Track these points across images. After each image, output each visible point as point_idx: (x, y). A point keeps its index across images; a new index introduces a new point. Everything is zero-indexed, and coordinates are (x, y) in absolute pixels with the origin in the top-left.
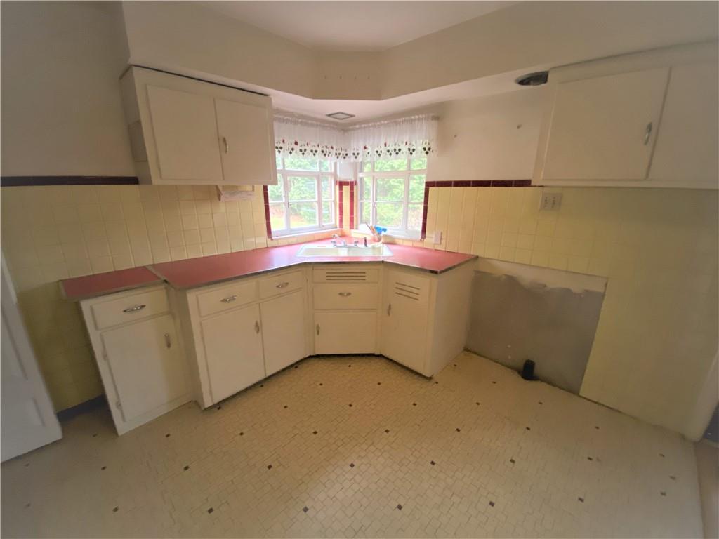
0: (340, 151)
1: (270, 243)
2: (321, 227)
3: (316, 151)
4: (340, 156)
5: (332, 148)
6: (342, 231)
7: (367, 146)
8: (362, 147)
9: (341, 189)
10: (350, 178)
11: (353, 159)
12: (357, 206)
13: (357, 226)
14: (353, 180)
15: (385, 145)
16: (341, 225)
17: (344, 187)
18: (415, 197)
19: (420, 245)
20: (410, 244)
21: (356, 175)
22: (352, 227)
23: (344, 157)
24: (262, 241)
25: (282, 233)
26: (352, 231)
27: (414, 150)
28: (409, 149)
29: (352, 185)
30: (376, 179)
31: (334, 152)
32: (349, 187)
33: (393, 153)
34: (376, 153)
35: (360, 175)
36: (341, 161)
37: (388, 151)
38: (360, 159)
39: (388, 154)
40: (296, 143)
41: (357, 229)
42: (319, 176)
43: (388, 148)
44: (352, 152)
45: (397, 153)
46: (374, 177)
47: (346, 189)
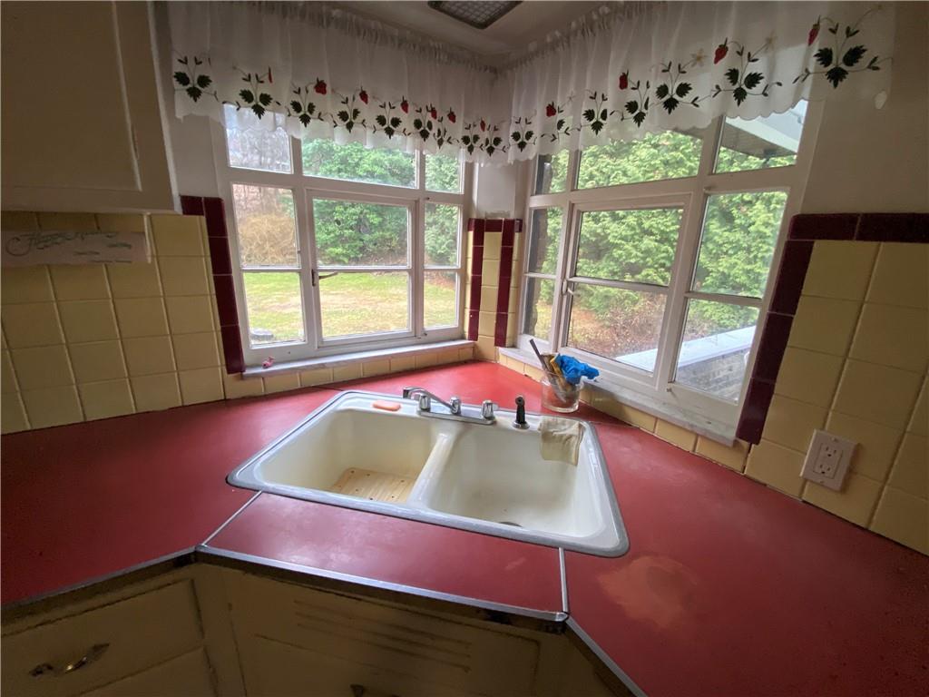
0: (477, 131)
1: (236, 388)
2: (418, 334)
3: (396, 122)
4: (477, 145)
5: (452, 117)
6: (475, 347)
7: (558, 104)
8: (541, 110)
9: (479, 240)
10: (507, 210)
11: (512, 154)
12: (518, 287)
13: (515, 337)
14: (512, 216)
15: (623, 82)
16: (474, 334)
17: (487, 235)
18: (649, 264)
19: (730, 460)
20: (686, 444)
21: (522, 201)
22: (500, 340)
23: (491, 150)
24: (209, 381)
25: (289, 354)
26: (501, 349)
27: (753, 80)
28: (733, 75)
29: (508, 229)
30: (580, 213)
31: (458, 130)
32: (499, 235)
33: (656, 109)
34: (583, 120)
35: (536, 202)
36: (481, 162)
37: (632, 107)
38: (532, 151)
39: (630, 116)
40: (321, 87)
41: (514, 346)
42: (417, 202)
43: (632, 96)
44: (512, 131)
45: (671, 104)
46: (572, 206)
47: (493, 241)
